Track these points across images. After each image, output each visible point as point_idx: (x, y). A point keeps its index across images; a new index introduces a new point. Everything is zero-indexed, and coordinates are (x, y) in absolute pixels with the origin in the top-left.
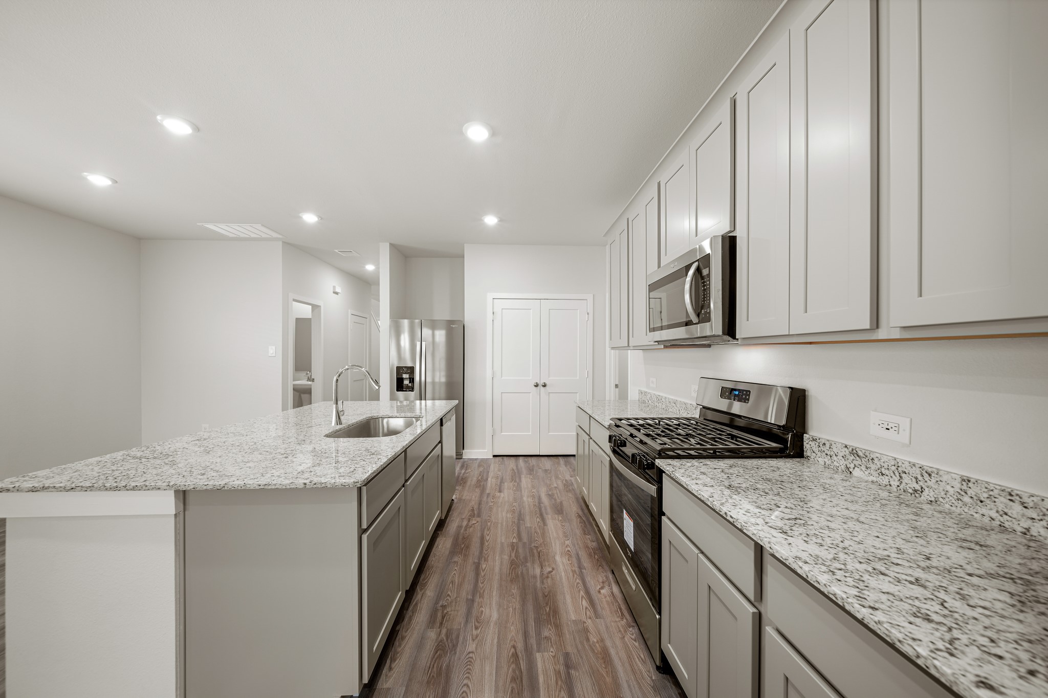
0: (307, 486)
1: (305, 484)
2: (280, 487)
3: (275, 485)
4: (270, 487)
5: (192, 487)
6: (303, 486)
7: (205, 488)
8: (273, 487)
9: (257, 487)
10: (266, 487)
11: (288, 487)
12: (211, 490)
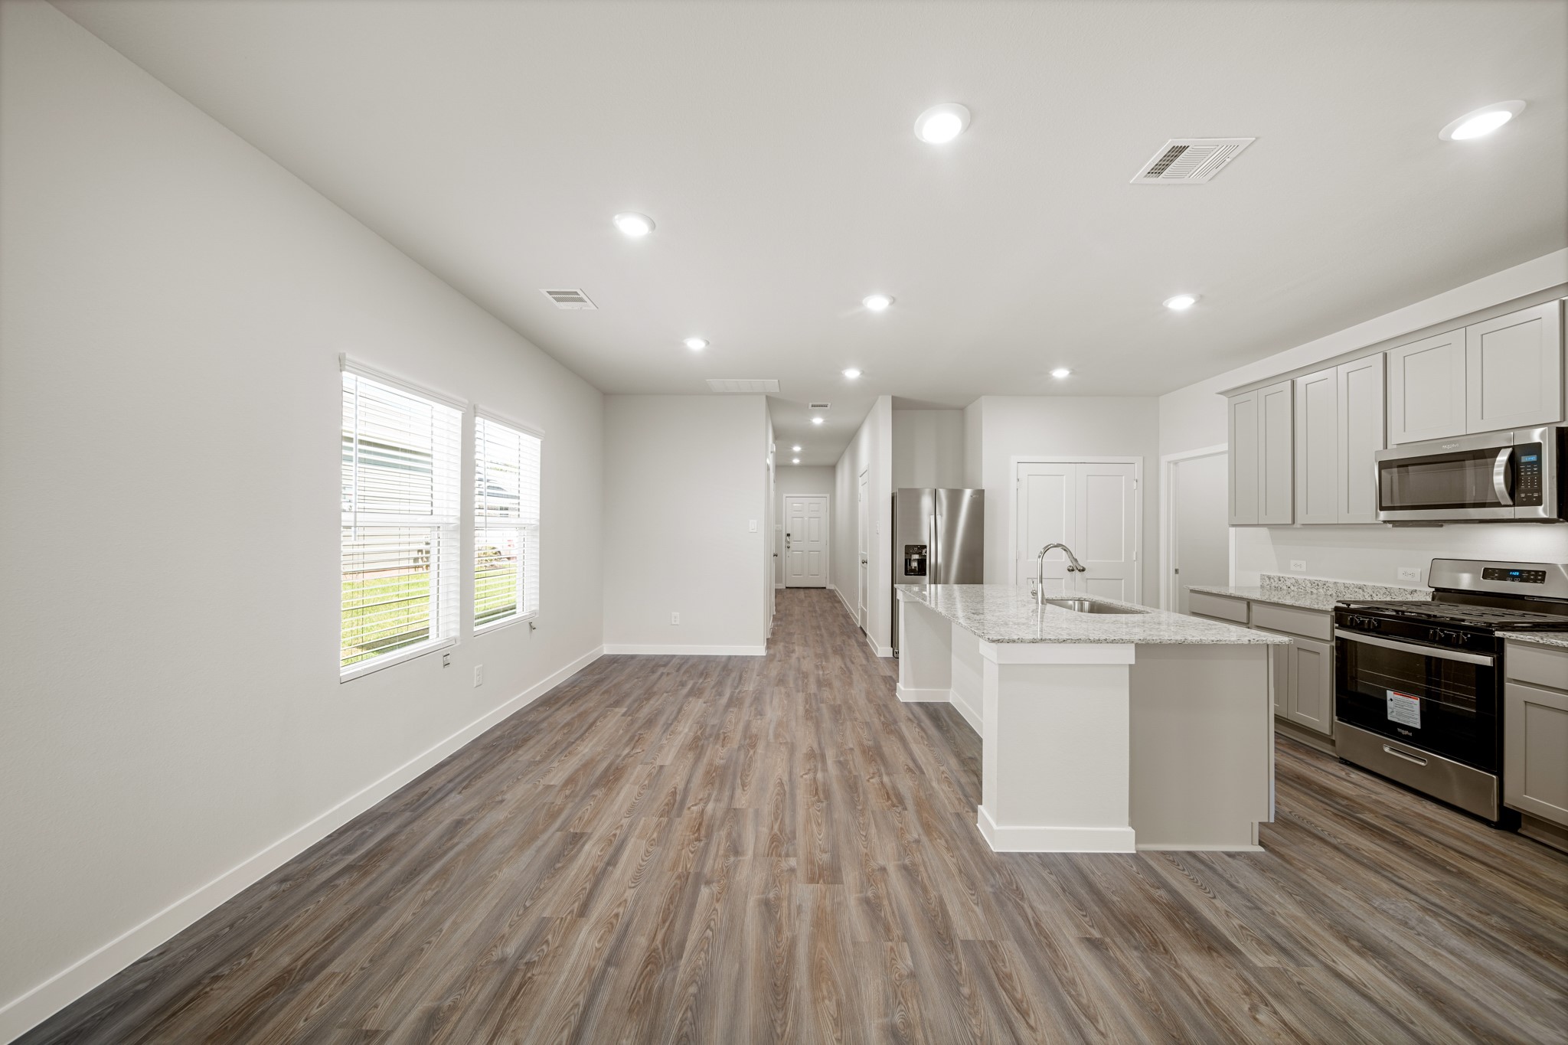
0: (1252, 643)
1: (1250, 641)
2: (1229, 643)
3: (1225, 641)
4: (1221, 643)
5: (1159, 641)
6: (1247, 642)
7: (1169, 642)
8: (1224, 643)
9: (1211, 643)
10: (1218, 643)
11: (1236, 643)
12: (1174, 644)
